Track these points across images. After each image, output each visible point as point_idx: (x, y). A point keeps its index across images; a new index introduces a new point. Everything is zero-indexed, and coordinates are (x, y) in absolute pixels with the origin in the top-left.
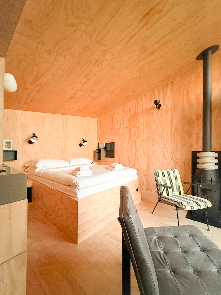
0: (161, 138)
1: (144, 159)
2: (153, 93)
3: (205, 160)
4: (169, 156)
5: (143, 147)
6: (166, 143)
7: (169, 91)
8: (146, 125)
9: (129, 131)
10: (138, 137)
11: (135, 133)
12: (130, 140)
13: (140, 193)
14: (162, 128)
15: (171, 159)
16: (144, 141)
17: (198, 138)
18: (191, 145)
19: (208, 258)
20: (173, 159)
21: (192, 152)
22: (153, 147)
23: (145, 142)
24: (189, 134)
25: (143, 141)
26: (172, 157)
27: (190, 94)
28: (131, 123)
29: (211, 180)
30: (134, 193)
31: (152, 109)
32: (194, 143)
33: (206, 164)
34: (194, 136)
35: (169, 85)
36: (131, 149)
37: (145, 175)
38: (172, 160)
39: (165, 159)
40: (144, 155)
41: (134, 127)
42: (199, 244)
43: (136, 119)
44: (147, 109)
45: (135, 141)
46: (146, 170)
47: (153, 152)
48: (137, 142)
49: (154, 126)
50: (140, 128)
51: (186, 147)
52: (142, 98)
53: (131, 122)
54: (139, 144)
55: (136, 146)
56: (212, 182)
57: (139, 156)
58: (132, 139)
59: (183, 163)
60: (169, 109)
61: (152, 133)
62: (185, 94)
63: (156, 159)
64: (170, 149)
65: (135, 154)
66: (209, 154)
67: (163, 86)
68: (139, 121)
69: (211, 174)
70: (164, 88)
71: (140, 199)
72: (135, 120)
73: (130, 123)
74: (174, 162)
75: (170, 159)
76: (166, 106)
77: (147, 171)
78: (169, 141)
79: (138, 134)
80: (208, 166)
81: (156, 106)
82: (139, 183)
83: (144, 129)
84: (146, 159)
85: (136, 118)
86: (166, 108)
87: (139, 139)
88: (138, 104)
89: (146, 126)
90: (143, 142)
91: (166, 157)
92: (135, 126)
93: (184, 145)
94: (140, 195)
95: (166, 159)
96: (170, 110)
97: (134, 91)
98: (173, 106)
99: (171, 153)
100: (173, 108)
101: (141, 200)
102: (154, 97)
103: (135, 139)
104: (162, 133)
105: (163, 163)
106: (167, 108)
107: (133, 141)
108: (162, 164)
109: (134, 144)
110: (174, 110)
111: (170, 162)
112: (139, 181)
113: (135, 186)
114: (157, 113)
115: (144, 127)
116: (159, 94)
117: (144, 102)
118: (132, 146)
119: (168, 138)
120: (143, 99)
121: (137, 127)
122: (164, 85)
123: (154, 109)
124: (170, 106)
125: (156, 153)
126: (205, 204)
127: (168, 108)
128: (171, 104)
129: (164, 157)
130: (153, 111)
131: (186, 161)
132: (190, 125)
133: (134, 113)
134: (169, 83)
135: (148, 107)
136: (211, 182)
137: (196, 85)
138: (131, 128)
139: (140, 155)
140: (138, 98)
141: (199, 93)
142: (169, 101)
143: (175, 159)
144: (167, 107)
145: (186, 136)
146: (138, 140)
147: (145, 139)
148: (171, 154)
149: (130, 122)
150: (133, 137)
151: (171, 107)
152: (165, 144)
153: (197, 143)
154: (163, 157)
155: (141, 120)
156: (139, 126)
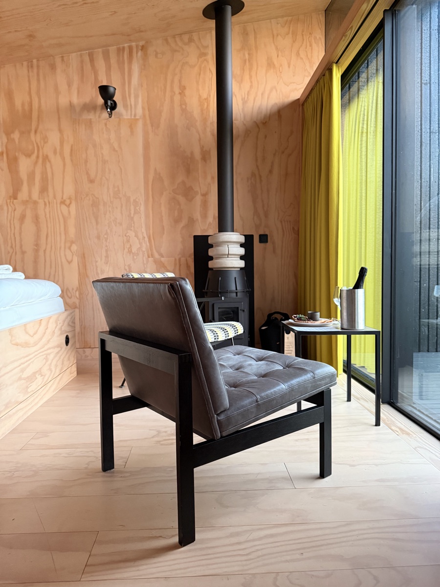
0: (120, 198)
1: (70, 259)
2: (92, 60)
3: (224, 249)
4: (144, 249)
5: (65, 222)
6: (132, 212)
7: (136, 68)
8: (71, 155)
9: (9, 168)
10: (44, 190)
11: (31, 176)
12: (15, 198)
13: (72, 351)
14: (121, 169)
15: (149, 257)
16: (68, 202)
17: (205, 204)
18: (191, 221)
19: (269, 363)
20: (152, 256)
21: (195, 236)
22: (97, 223)
23: (68, 206)
24: (188, 192)
25: (63, 202)
26: (151, 250)
27: (187, 92)
28: (17, 141)
29: (236, 289)
30: (61, 348)
31: (89, 107)
32: (197, 215)
33: (225, 259)
34: (198, 199)
35: (137, 53)
36: (21, 228)
37: (76, 307)
38: (151, 259)
39: (133, 257)
40: (70, 248)
41: (28, 156)
42: (252, 356)
43: (36, 132)
44: (71, 106)
45: (35, 203)
46: (77, 293)
47: (98, 238)
48: (41, 205)
49: (97, 162)
50: (50, 161)
51: (182, 224)
52: (53, 67)
53: (16, 136)
54: (47, 210)
55: (36, 219)
56: (237, 293)
57: (51, 252)
58: (23, 195)
59: (175, 264)
60: (138, 119)
61: (92, 181)
62: (177, 91)
63: (107, 257)
64: (144, 230)
65: (37, 245)
66: (232, 236)
67: (120, 51)
68: (45, 139)
69: (235, 278)
70: (123, 56)
71: (74, 369)
72: (29, 132)
73: (10, 140)
74: (155, 262)
75: (146, 254)
76: (129, 111)
77: (80, 294)
78: (142, 208)
79: (45, 180)
80: (231, 261)
81: (106, 103)
82: (70, 324)
83: (64, 165)
84: (75, 259)
85: (33, 128)
86: (131, 115)
87: (48, 196)
88: (38, 81)
89: (72, 160)
90: (64, 208)
91: (134, 250)
92: (33, 153)
93: (177, 221)
94: (74, 357)
95: (135, 257)
96: (140, 124)
97: (30, 36)
98: (147, 113)
99: (147, 239)
100: (148, 122)
101: (76, 373)
102: (93, 74)
103: (35, 195)
104: (122, 183)
105: (127, 268)
106: (133, 117)
107: (25, 203)
108: (126, 270)
109: (29, 214)
110: (152, 126)
111: (145, 262)
112: (69, 318)
113: (63, 328)
114: (106, 124)
115: (63, 159)
116: (109, 68)
117: (61, 79)
118: (23, 218)
119: (137, 200)
120: (59, 71)
121: (38, 157)
122: (124, 48)
123: (95, 113)
124: (139, 111)
125: (106, 241)
126: (234, 329)
127: (135, 116)
128: (143, 108)
129: (130, 252)
130: (91, 116)
131: (183, 259)
132: (188, 171)
133: (27, 107)
134: (137, 46)
135: (75, 100)
136: (235, 294)
137: (200, 74)
138: (16, 159)
139: (53, 248)
140: (38, 60)
141: (205, 96)
142: (136, 97)
143: (157, 256)
144: (133, 113)
145: (181, 199)
146: (46, 200)
147: (70, 198)
148: (148, 244)
149: (12, 136)
150: (25, 188)
151: (144, 116)
152: (132, 215)
153: (205, 216)
154: (126, 250)
155: (54, 138)
156: (47, 156)
